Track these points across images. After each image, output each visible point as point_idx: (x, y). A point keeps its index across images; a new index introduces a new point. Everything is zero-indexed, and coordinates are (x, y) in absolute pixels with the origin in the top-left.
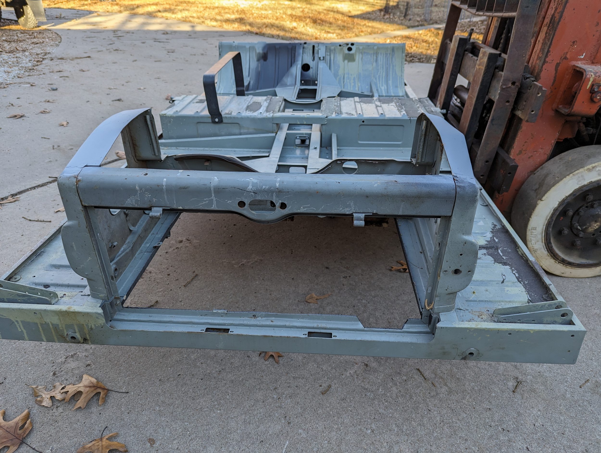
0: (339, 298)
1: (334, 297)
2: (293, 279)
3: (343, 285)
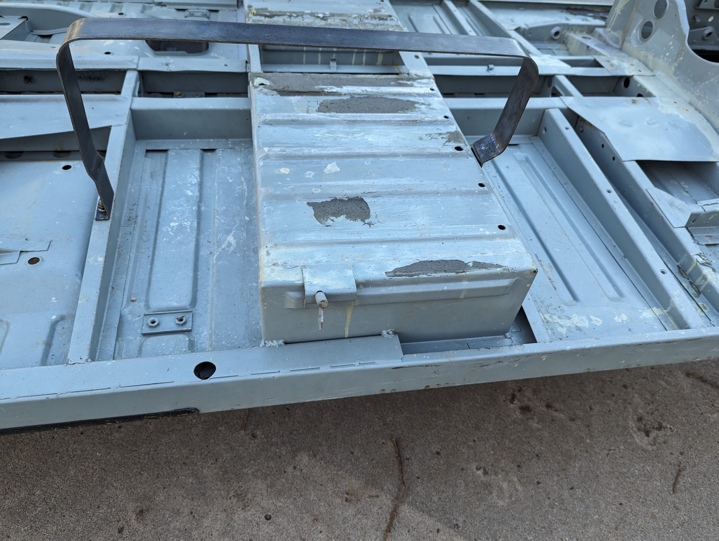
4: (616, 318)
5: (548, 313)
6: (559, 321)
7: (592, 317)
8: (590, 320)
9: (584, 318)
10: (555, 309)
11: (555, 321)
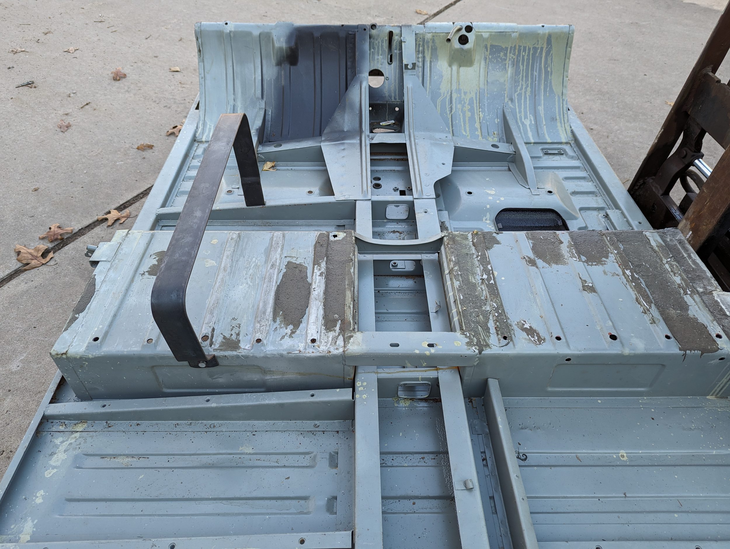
4: (42, 492)
5: (80, 437)
6: (68, 443)
7: (55, 470)
8: (54, 467)
9: (58, 464)
10: (80, 444)
11: (70, 439)
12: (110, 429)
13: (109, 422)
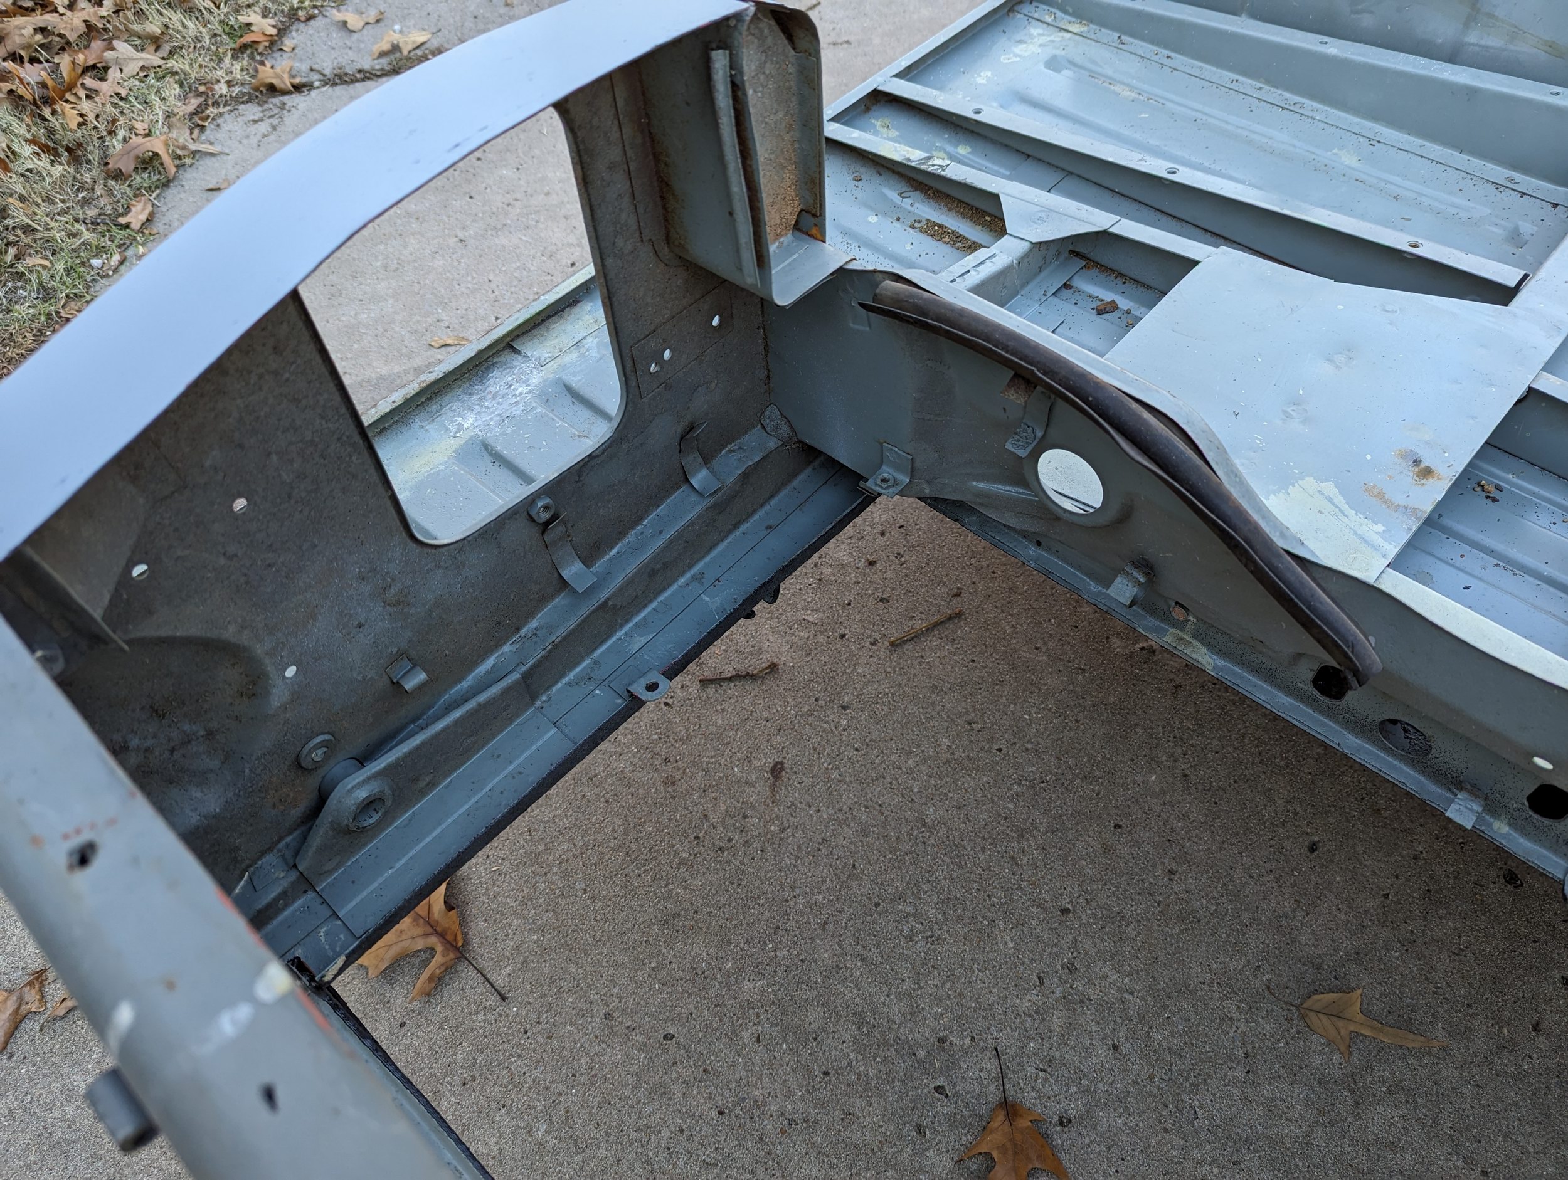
0: (1468, 1090)
1: (1449, 1073)
2: (1313, 848)
3: (1536, 1028)
4: (989, 74)
5: (1069, 39)
6: (1050, 37)
7: (1018, 59)
8: (1016, 55)
9: (1025, 54)
10: (1067, 46)
12: (1121, 46)
13: (1123, 37)
